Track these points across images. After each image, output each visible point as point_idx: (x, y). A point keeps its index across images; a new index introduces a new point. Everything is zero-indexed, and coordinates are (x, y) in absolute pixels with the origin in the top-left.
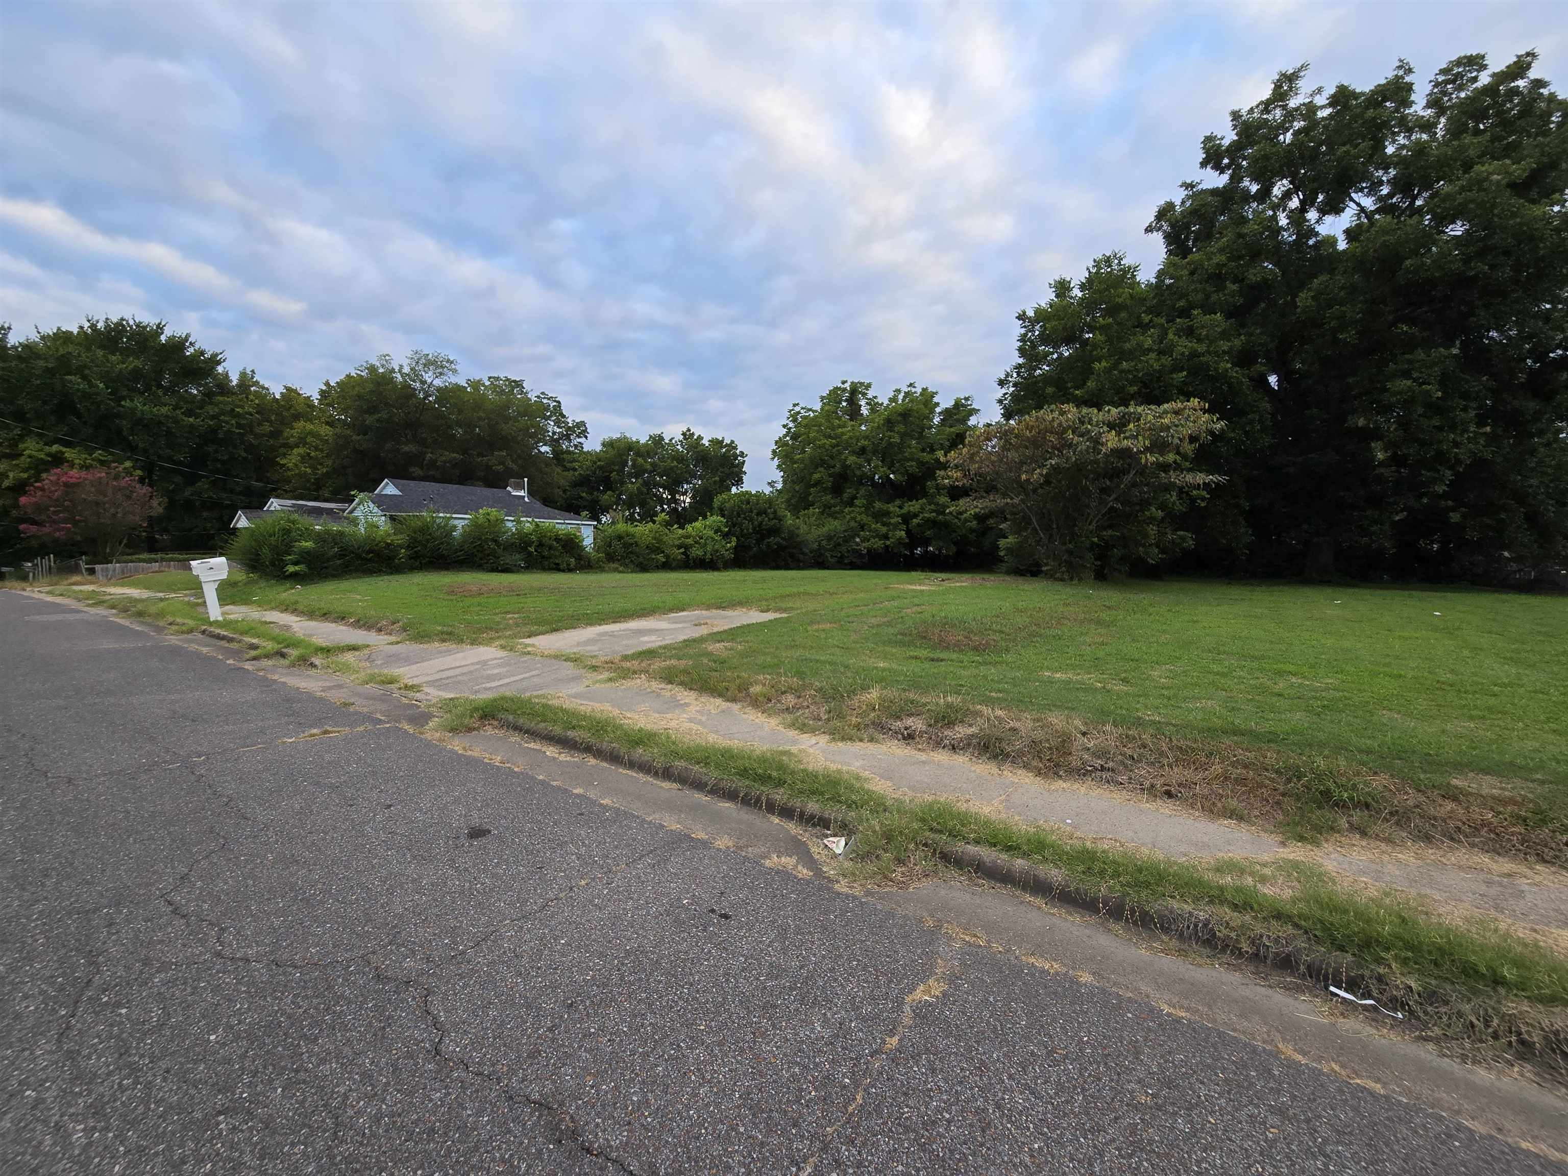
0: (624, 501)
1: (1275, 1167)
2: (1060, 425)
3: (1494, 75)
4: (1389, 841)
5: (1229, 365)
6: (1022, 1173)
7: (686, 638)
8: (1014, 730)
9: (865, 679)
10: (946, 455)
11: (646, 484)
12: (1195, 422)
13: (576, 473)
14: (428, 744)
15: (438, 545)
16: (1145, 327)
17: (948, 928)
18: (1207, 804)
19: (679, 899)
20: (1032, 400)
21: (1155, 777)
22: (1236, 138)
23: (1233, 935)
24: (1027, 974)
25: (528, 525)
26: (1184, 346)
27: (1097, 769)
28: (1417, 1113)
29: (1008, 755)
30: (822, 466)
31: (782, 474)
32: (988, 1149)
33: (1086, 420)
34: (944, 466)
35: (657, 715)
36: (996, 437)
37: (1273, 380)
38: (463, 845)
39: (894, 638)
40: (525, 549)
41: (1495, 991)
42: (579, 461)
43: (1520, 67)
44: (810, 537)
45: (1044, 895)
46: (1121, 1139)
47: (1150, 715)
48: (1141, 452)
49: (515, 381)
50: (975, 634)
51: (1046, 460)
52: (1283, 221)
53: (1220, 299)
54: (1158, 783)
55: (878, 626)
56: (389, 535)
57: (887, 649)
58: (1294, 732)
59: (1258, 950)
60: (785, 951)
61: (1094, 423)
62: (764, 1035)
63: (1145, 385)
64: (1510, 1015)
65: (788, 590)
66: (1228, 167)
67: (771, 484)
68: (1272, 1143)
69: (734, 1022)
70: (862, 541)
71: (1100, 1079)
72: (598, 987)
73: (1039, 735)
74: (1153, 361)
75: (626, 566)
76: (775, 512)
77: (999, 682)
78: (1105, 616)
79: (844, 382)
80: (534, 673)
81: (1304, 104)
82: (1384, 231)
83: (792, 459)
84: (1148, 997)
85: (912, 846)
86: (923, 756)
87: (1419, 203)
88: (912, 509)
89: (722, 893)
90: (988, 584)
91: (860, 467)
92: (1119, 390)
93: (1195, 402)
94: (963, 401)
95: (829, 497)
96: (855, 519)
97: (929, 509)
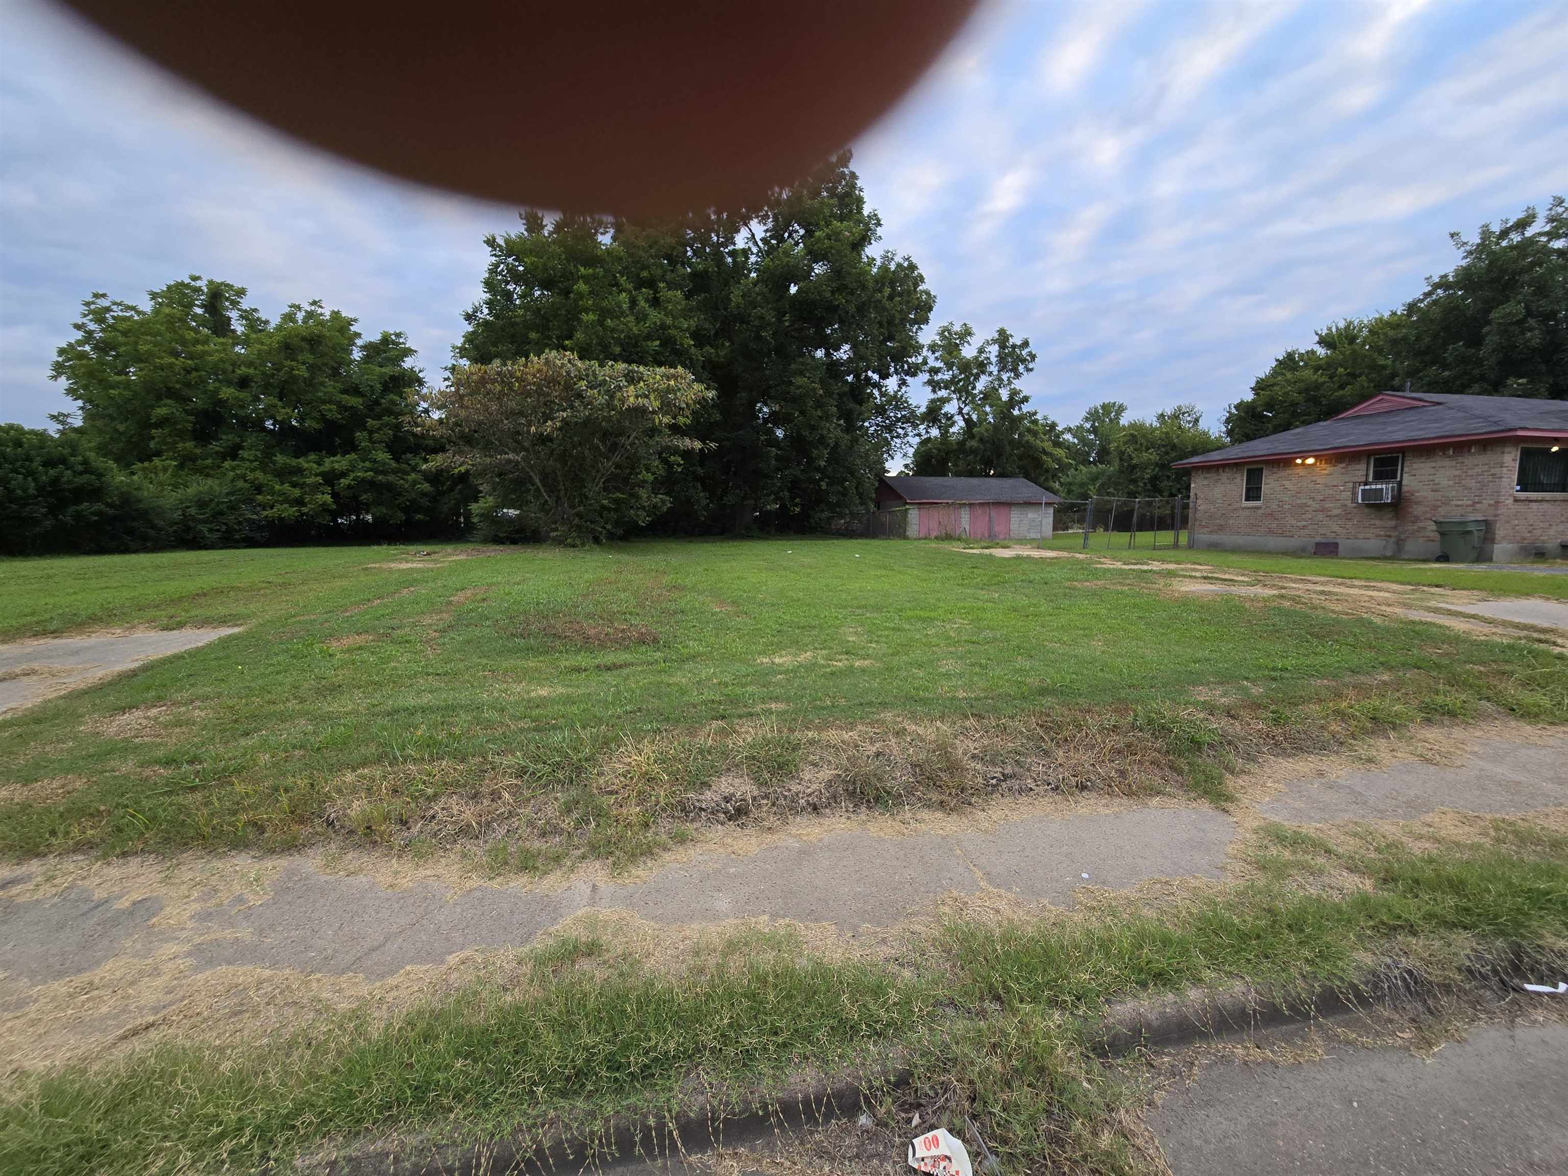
2: (568, 373)
30: (167, 397)
31: (80, 403)
44: (166, 503)
51: (554, 412)
67: (59, 419)
70: (261, 508)
74: (631, 325)
76: (83, 463)
79: (195, 278)
86: (778, 840)
88: (336, 466)
91: (240, 405)
93: (681, 370)
94: (393, 337)
95: (190, 445)
96: (243, 477)
97: (363, 467)
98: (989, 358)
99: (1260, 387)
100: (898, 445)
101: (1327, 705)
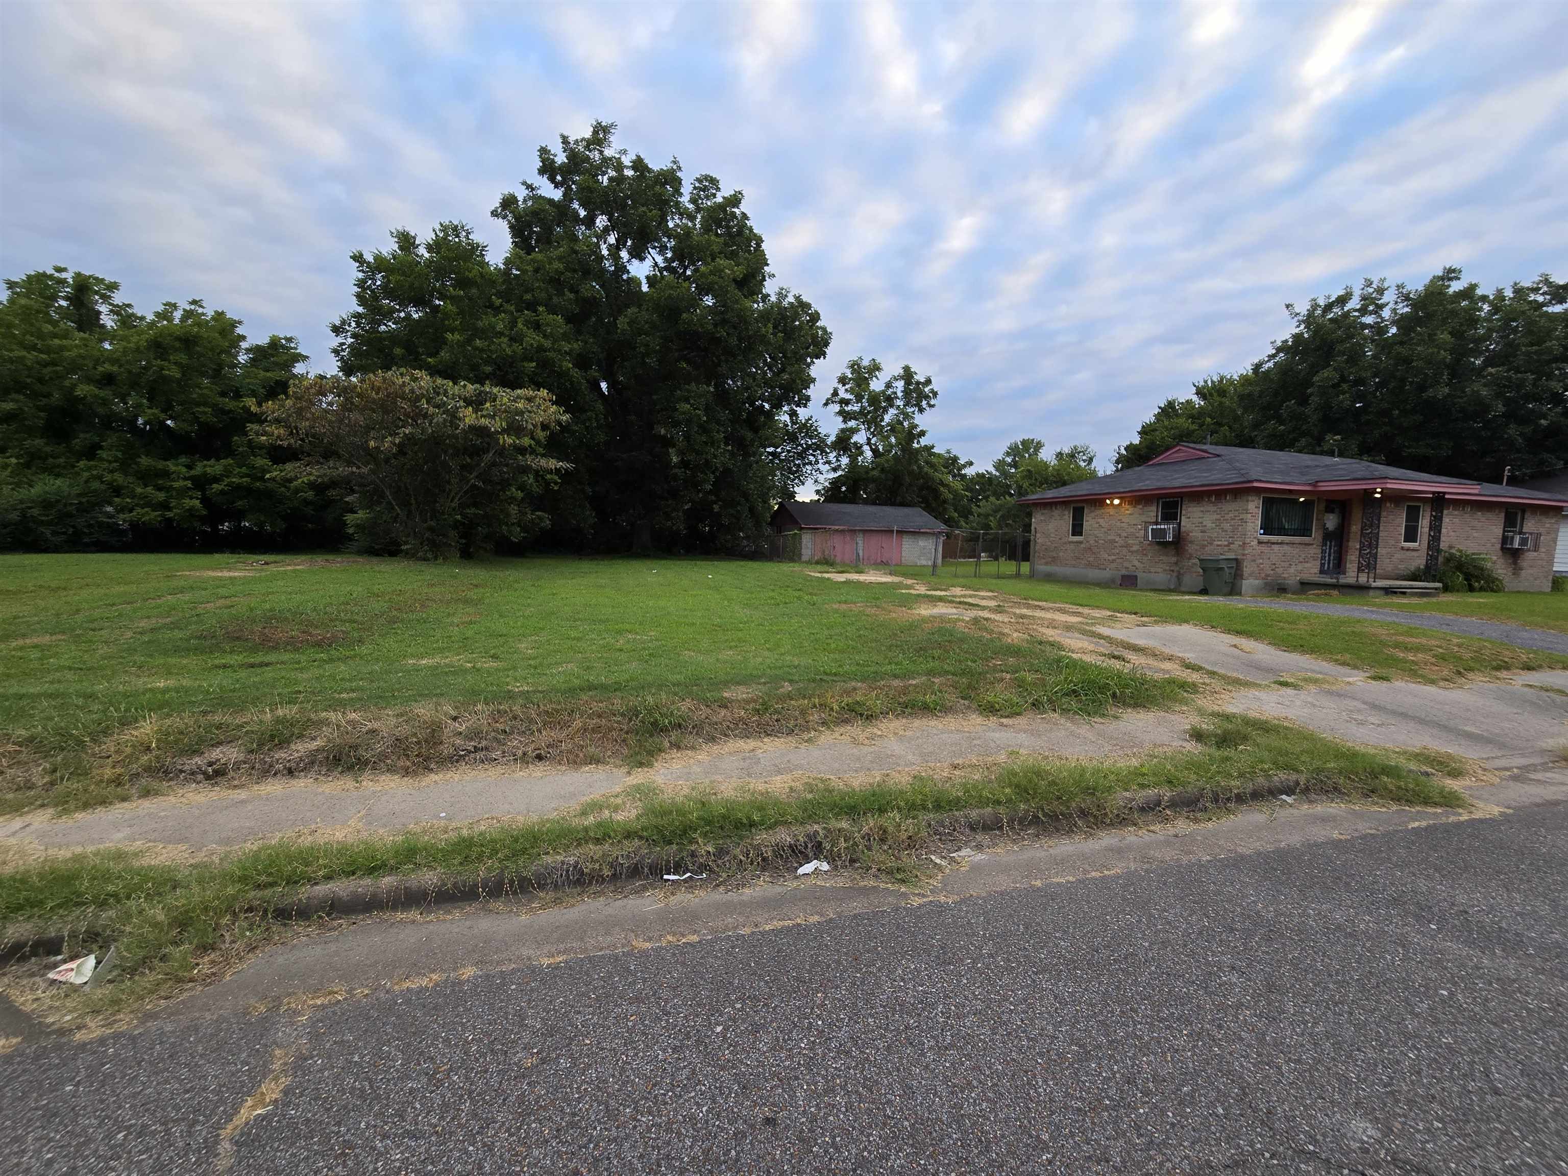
1: (635, 1049)
2: (412, 391)
3: (723, 198)
4: (693, 748)
5: (571, 366)
8: (373, 731)
9: (127, 710)
10: (259, 404)
12: (544, 411)
16: (497, 310)
17: (289, 1003)
18: (571, 757)
20: (378, 358)
21: (526, 744)
22: (566, 160)
23: (597, 866)
24: (401, 1004)
26: (533, 338)
27: (470, 752)
28: (717, 943)
29: (367, 762)
33: (441, 391)
34: (258, 419)
36: (333, 393)
37: (604, 385)
39: (184, 645)
41: (751, 832)
43: (735, 200)
45: (418, 906)
46: (510, 1117)
47: (519, 687)
48: (499, 433)
50: (317, 627)
51: (398, 428)
52: (605, 252)
53: (560, 302)
54: (529, 749)
55: (152, 630)
57: (172, 660)
58: (632, 679)
59: (616, 870)
61: (450, 396)
63: (499, 369)
64: (758, 845)
66: (561, 184)
68: (631, 1031)
70: (118, 511)
71: (486, 1071)
73: (404, 731)
74: (505, 346)
77: (350, 680)
78: (473, 594)
79: (59, 270)
81: (615, 158)
82: (670, 286)
84: (529, 959)
85: (225, 920)
86: (242, 794)
87: (689, 272)
88: (208, 470)
91: (105, 402)
92: (474, 368)
93: (544, 393)
94: (283, 342)
95: (39, 442)
96: (100, 478)
97: (239, 472)
98: (895, 393)
99: (1145, 431)
100: (809, 472)
101: (817, 701)
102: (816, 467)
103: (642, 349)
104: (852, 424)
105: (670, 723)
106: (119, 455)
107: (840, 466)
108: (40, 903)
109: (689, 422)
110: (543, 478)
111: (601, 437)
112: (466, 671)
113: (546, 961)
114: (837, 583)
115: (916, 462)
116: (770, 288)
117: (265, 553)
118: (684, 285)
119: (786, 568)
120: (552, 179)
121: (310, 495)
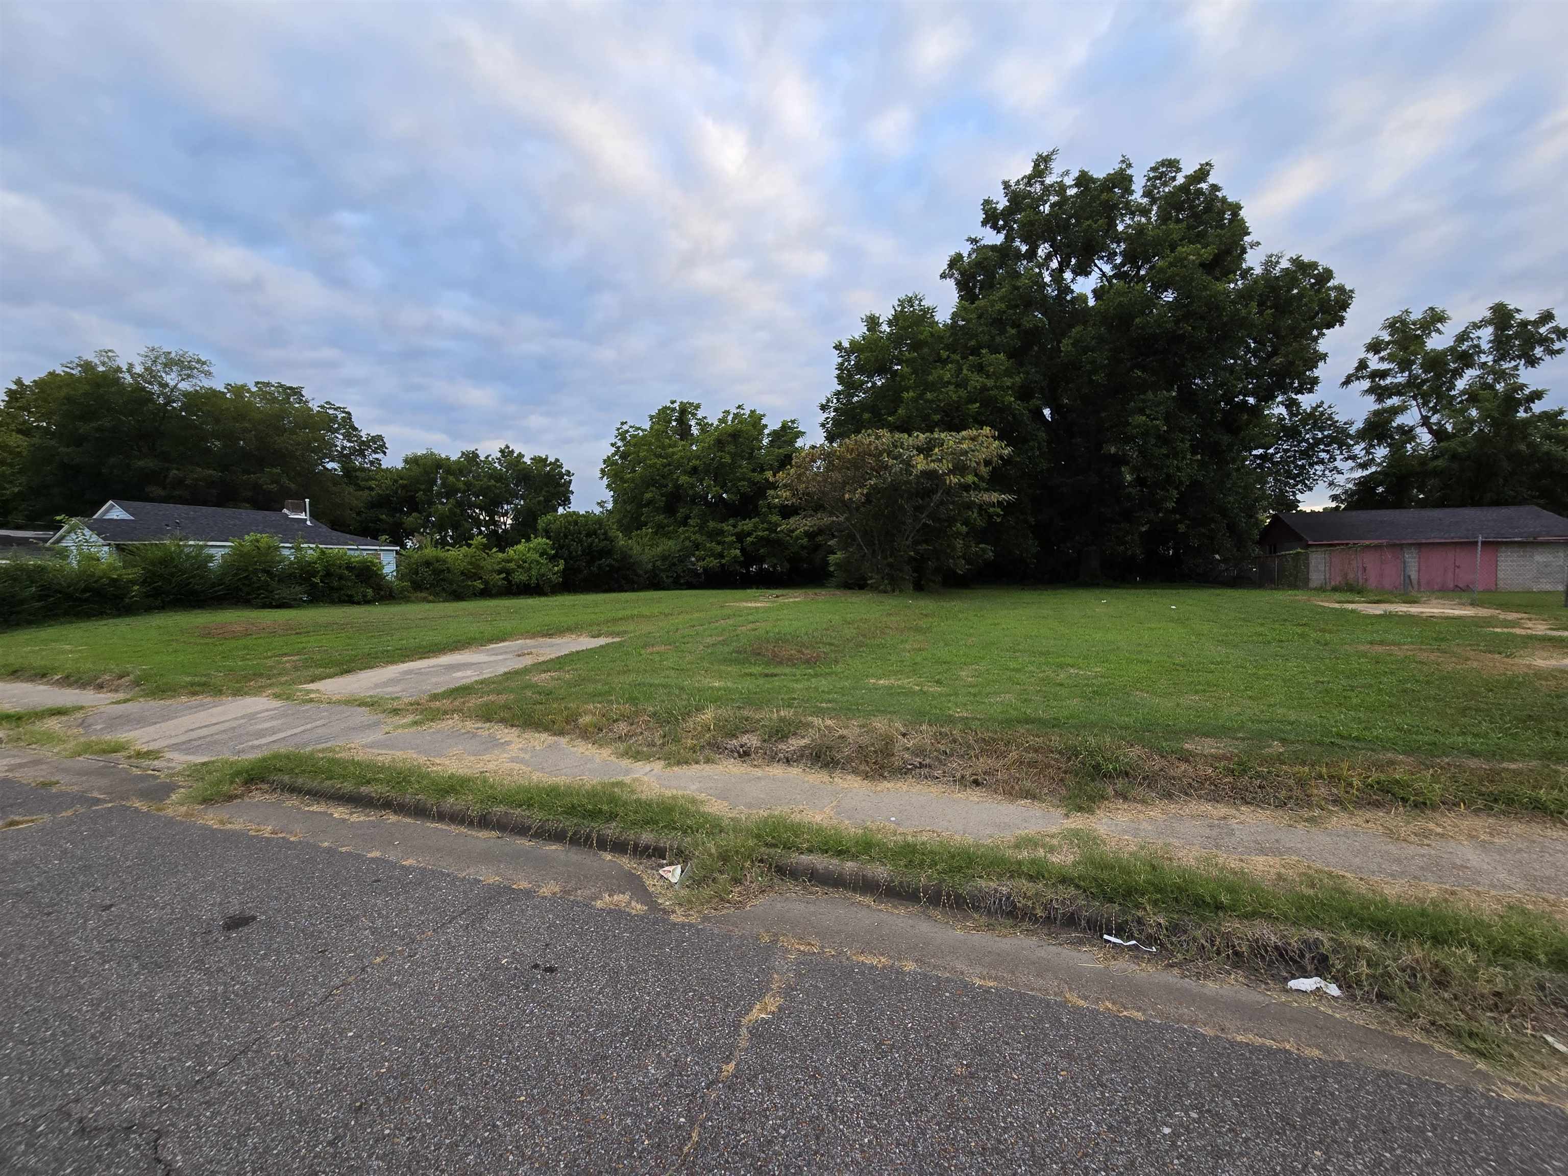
0: (433, 523)
1: (1064, 1106)
2: (876, 448)
3: (1186, 177)
4: (1143, 802)
5: (1013, 399)
6: (853, 1171)
7: (506, 670)
8: (842, 737)
9: (700, 700)
10: (774, 475)
11: (459, 504)
12: (987, 448)
13: (373, 493)
14: (170, 822)
15: (187, 578)
16: (944, 362)
17: (783, 941)
18: (1007, 788)
19: (497, 960)
20: (852, 425)
21: (965, 768)
22: (1008, 204)
23: (1030, 903)
24: (857, 973)
25: (311, 552)
26: (976, 380)
27: (916, 767)
28: (1167, 1030)
29: (838, 763)
30: (653, 486)
31: (612, 493)
32: (822, 1155)
33: (899, 444)
34: (774, 486)
35: (472, 758)
36: (820, 459)
37: (1047, 412)
38: (216, 941)
39: (729, 657)
40: (307, 579)
41: (1217, 915)
42: (375, 480)
43: (1202, 174)
44: (645, 558)
45: (872, 893)
46: (941, 1113)
47: (959, 713)
48: (947, 474)
49: (291, 388)
50: (807, 648)
51: (866, 480)
52: (1047, 279)
53: (1002, 341)
54: (967, 773)
55: (714, 645)
56: (115, 569)
57: (723, 668)
58: (1072, 716)
59: (1050, 913)
60: (617, 995)
61: (906, 447)
62: (592, 1092)
63: (947, 415)
64: (1227, 933)
65: (621, 614)
66: (1003, 228)
67: (601, 504)
68: (1061, 1085)
69: (559, 1085)
70: (698, 561)
71: (922, 1061)
72: (395, 1078)
73: (865, 740)
74: (953, 394)
75: (437, 595)
76: (605, 533)
77: (829, 693)
78: (923, 623)
79: (673, 402)
80: (318, 723)
81: (1057, 182)
82: (1119, 293)
83: (622, 479)
84: (962, 973)
85: (748, 864)
86: (758, 772)
87: (1142, 272)
88: (745, 527)
89: (547, 945)
90: (820, 598)
91: (693, 486)
92: (925, 418)
93: (987, 430)
94: (790, 424)
95: (662, 517)
96: (689, 538)
97: (762, 528)
98: (1477, 346)
100: (1319, 473)
101: (1324, 770)
102: (1331, 465)
103: (1088, 367)
104: (1395, 401)
105: (1115, 769)
106: (699, 521)
107: (1373, 459)
108: (656, 823)
109: (1145, 434)
110: (986, 512)
111: (1044, 465)
112: (914, 693)
113: (978, 982)
114: (1369, 616)
115: (1525, 438)
116: (1254, 261)
117: (776, 588)
118: (1137, 287)
119: (1283, 597)
120: (995, 227)
121: (805, 541)
